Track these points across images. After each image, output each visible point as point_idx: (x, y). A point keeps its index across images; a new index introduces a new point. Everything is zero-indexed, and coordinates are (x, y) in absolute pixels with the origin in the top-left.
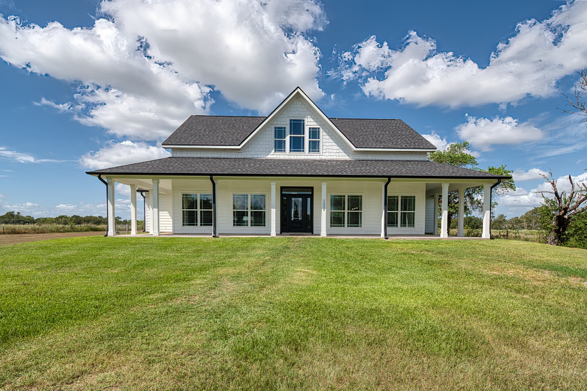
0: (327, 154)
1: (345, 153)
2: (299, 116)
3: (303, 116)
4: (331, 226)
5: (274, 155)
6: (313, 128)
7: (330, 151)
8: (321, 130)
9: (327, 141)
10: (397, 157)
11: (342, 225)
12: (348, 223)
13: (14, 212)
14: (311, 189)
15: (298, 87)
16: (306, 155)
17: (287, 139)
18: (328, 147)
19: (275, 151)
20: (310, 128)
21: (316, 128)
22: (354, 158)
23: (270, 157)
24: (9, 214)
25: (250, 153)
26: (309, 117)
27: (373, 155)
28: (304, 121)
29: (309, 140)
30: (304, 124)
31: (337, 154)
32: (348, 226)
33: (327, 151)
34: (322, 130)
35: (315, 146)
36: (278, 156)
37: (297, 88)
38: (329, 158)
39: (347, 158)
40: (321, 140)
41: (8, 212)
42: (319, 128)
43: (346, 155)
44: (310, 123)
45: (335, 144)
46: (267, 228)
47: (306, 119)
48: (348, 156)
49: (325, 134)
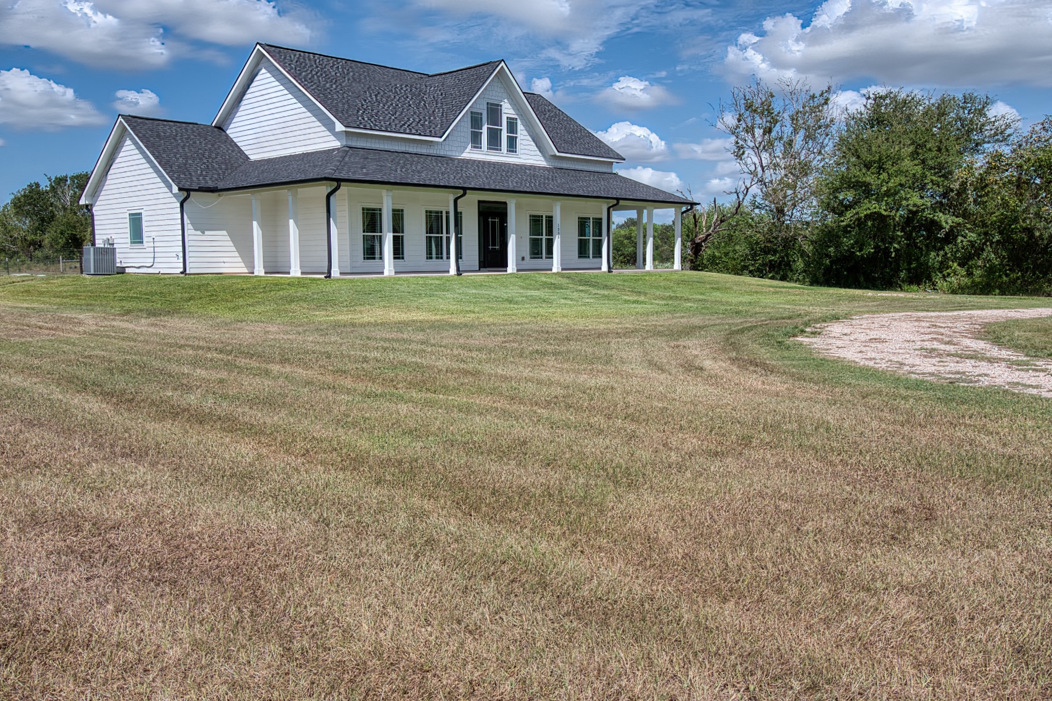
0: (524, 157)
1: (543, 157)
3: (501, 99)
4: (530, 258)
5: (469, 154)
6: (510, 118)
7: (528, 152)
8: (519, 122)
9: (525, 137)
11: (540, 256)
15: (503, 60)
16: (502, 157)
17: (484, 132)
18: (525, 147)
19: (472, 147)
20: (507, 118)
21: (513, 119)
23: (466, 155)
25: (451, 149)
26: (506, 101)
28: (501, 106)
29: (506, 134)
30: (501, 110)
31: (535, 158)
33: (525, 152)
35: (512, 145)
36: (474, 156)
38: (526, 162)
39: (545, 164)
40: (518, 135)
42: (516, 119)
43: (543, 160)
44: (507, 110)
45: (532, 143)
46: (464, 262)
48: (547, 161)
49: (522, 127)
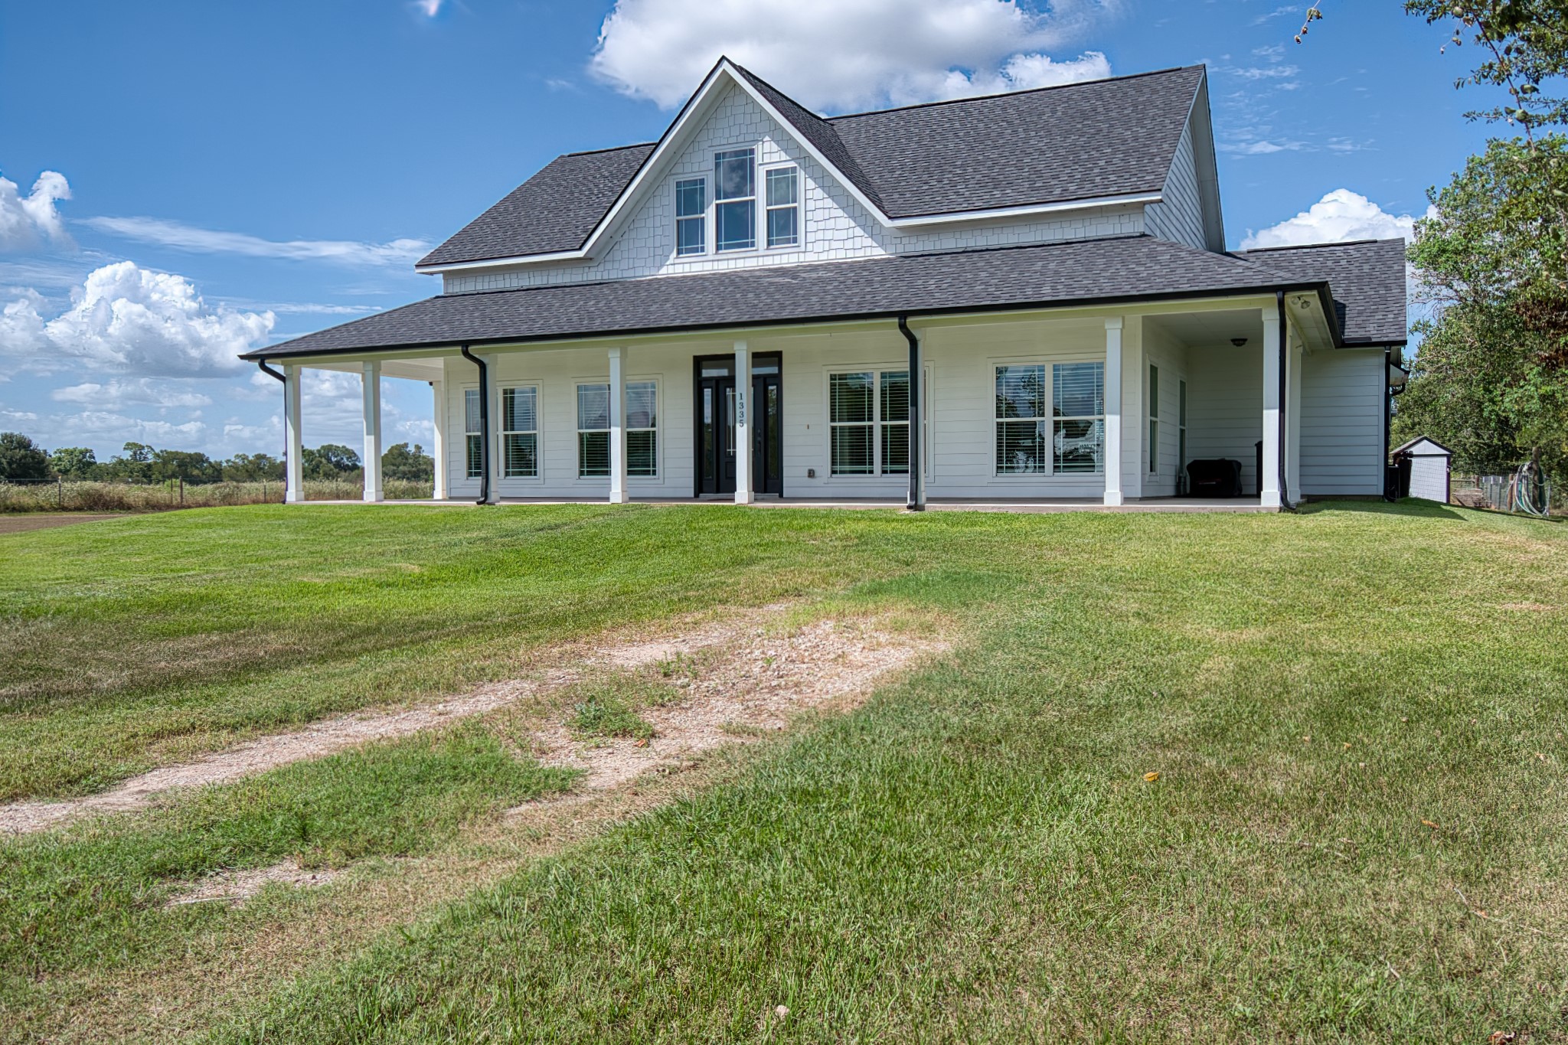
0: (818, 247)
1: (872, 236)
2: (741, 139)
3: (750, 138)
4: (834, 472)
5: (676, 266)
6: (777, 171)
7: (829, 235)
8: (800, 176)
9: (820, 204)
10: (1039, 233)
11: (867, 467)
12: (884, 462)
13: (406, 445)
14: (776, 359)
15: (723, 58)
16: (757, 257)
17: (710, 216)
18: (821, 225)
19: (679, 252)
20: (769, 173)
21: (784, 171)
22: (900, 249)
23: (666, 271)
24: (395, 451)
25: (616, 265)
26: (767, 138)
27: (958, 235)
28: (752, 151)
29: (766, 207)
30: (752, 161)
31: (849, 244)
32: (884, 472)
33: (820, 235)
34: (803, 173)
35: (783, 225)
36: (687, 268)
37: (719, 62)
38: (824, 258)
39: (879, 253)
40: (800, 205)
41: (394, 444)
42: (794, 169)
43: (875, 244)
44: (769, 157)
45: (840, 212)
46: (661, 481)
47: (759, 149)
48: (882, 245)
49: (811, 184)
